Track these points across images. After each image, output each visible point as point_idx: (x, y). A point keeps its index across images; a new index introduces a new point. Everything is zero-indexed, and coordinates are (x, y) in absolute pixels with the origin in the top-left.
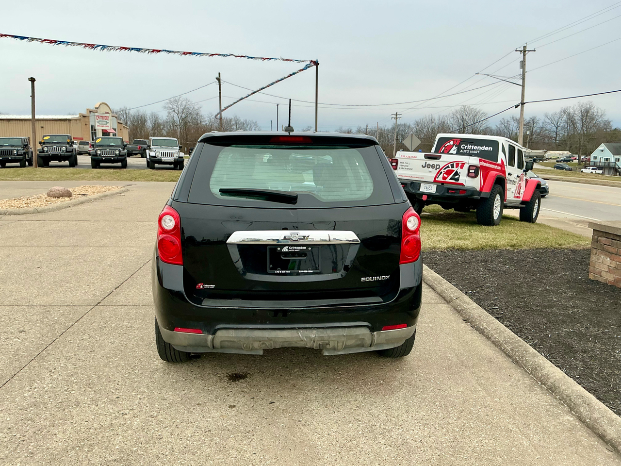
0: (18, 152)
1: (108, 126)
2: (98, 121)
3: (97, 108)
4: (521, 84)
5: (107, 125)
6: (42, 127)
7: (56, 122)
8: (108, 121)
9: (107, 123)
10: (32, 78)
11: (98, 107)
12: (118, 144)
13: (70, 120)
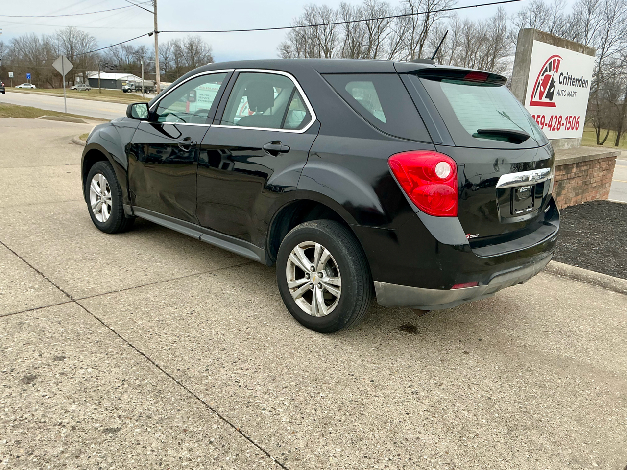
4: (153, 11)
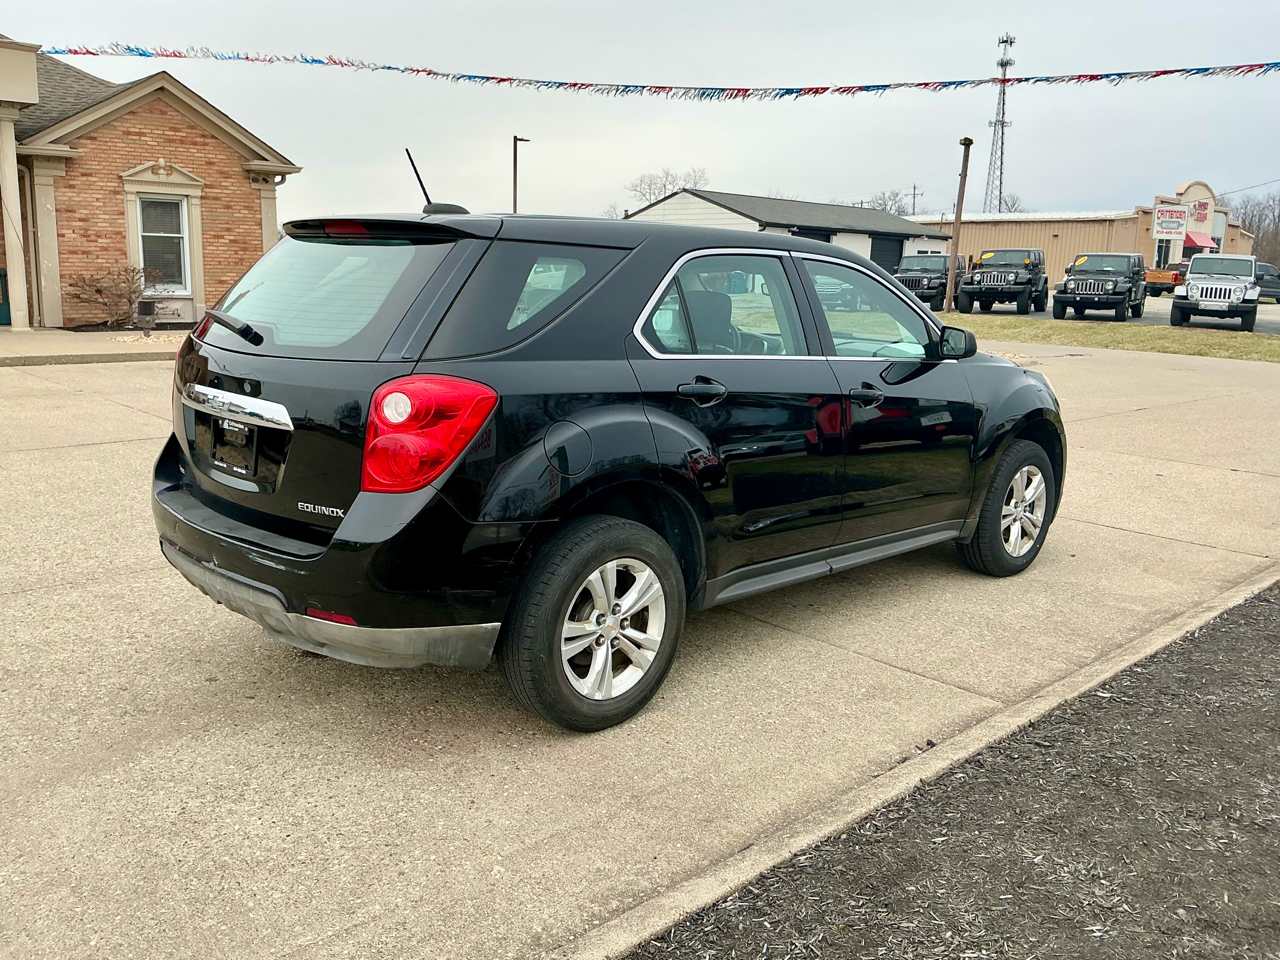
0: (929, 283)
1: (1180, 233)
2: (1160, 222)
3: (1181, 194)
5: (1180, 230)
6: (1056, 236)
7: (1083, 225)
8: (1182, 222)
9: (1180, 225)
10: (966, 139)
11: (1182, 191)
12: (1120, 269)
13: (1111, 221)
